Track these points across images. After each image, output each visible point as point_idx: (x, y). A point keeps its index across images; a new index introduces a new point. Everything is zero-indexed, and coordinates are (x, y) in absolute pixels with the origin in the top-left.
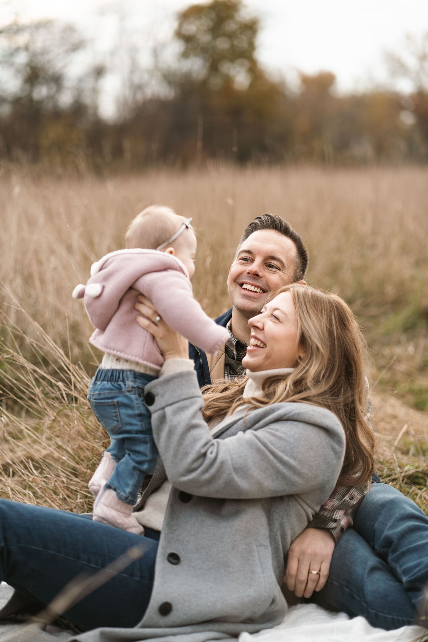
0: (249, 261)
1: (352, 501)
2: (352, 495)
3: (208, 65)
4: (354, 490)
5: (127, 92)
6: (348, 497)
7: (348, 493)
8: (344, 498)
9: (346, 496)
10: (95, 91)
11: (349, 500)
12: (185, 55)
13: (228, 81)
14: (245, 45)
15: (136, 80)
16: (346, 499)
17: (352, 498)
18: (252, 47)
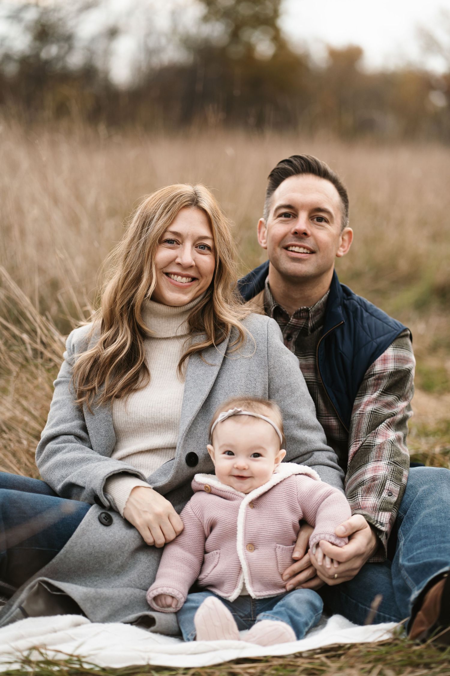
0: (291, 216)
1: (391, 497)
2: (390, 490)
3: (230, 30)
4: (389, 483)
5: (142, 57)
6: (385, 493)
7: (384, 489)
8: (382, 496)
9: (384, 493)
10: (107, 53)
11: (388, 497)
12: (206, 19)
13: (250, 49)
14: (269, 12)
15: (152, 44)
16: (384, 496)
17: (390, 494)
18: (276, 14)
